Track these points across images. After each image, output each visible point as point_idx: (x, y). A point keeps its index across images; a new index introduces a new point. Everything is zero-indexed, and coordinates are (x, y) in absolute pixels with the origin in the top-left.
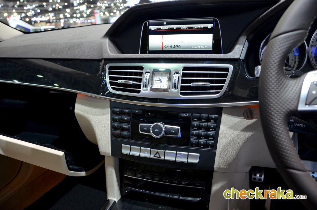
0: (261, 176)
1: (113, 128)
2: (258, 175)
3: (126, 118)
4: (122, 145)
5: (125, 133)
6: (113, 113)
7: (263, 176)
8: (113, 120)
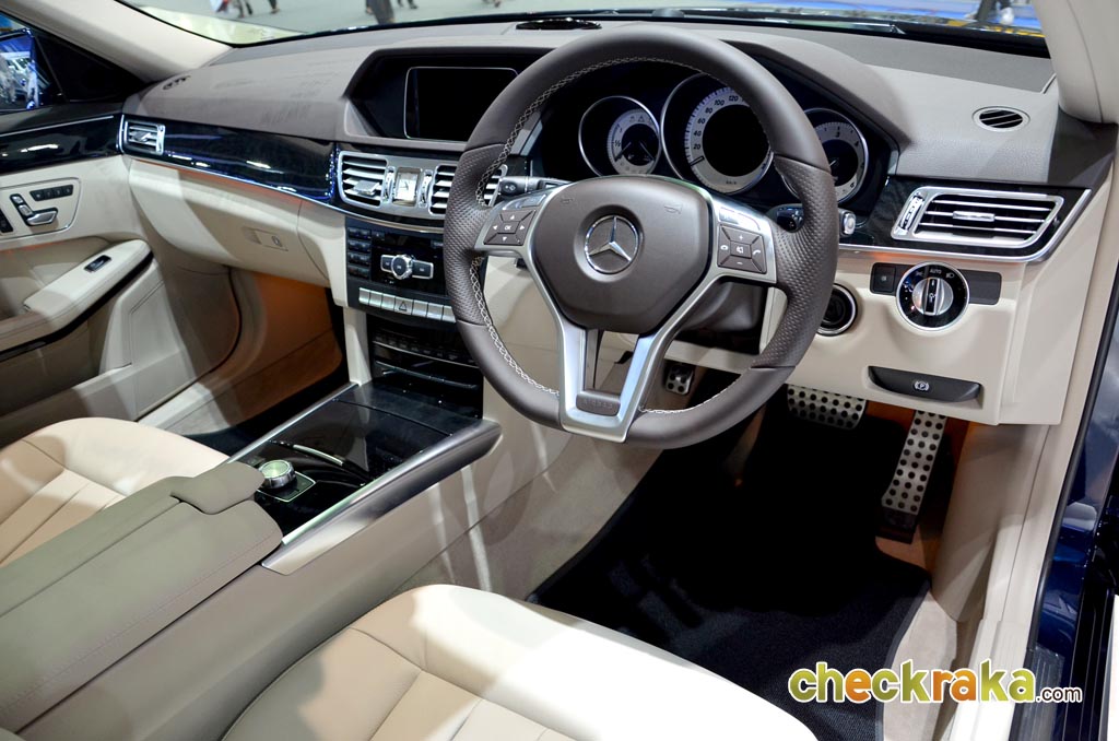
0: (683, 381)
1: (350, 261)
2: (678, 379)
3: (364, 245)
4: (361, 289)
5: (364, 270)
6: (350, 236)
7: (688, 381)
8: (350, 248)
